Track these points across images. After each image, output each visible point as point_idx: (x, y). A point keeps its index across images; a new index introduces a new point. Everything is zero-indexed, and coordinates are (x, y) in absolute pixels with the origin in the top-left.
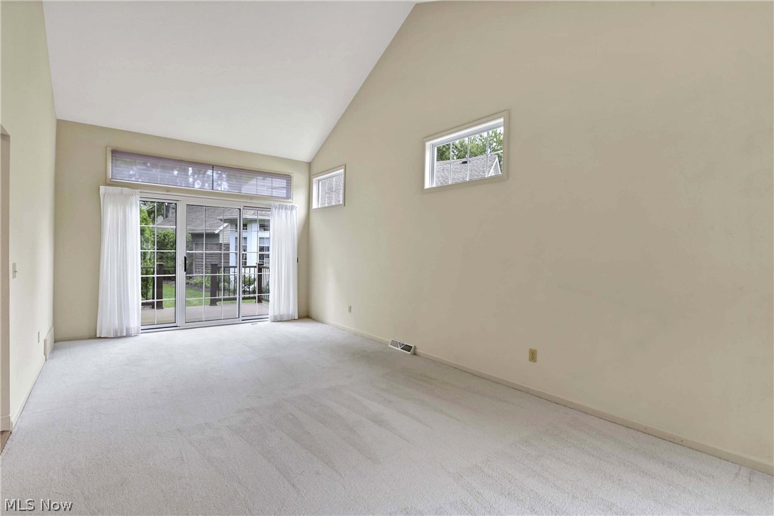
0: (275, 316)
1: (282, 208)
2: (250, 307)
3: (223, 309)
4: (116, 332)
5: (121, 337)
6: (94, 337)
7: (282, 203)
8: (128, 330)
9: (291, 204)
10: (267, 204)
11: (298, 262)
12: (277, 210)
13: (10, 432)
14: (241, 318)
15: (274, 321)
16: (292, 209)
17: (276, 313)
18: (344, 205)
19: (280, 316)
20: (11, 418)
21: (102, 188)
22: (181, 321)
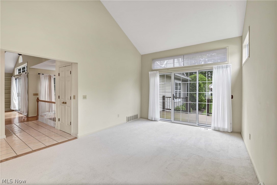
0: (214, 127)
1: (220, 68)
4: (152, 118)
5: (153, 121)
6: (148, 119)
7: (220, 65)
8: (155, 119)
9: (226, 65)
10: (211, 67)
11: (232, 98)
12: (216, 69)
13: (77, 138)
14: (197, 124)
15: (215, 130)
16: (227, 67)
17: (216, 126)
18: (249, 57)
19: (218, 128)
20: (78, 135)
21: (149, 72)
22: (172, 120)
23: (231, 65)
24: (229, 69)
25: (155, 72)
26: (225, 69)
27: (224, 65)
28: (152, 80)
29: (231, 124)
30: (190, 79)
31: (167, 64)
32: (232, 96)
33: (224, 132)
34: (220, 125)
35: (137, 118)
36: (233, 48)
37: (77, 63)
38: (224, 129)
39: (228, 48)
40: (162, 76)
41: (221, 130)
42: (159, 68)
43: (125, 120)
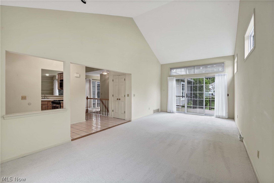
0: (216, 116)
1: (220, 76)
2: (207, 111)
3: (198, 110)
4: (170, 111)
5: (171, 113)
6: (167, 112)
7: (220, 74)
8: (173, 111)
9: (224, 74)
10: (213, 75)
11: (228, 96)
12: (217, 76)
13: (131, 121)
14: (204, 114)
15: (216, 117)
16: (224, 75)
17: (217, 115)
18: (237, 71)
19: (219, 116)
20: (132, 119)
21: (168, 77)
22: (186, 112)
23: (227, 74)
24: (225, 76)
25: (172, 77)
26: (223, 77)
27: (222, 74)
28: (170, 83)
29: (227, 113)
30: (194, 81)
31: (182, 72)
32: (228, 94)
33: (223, 118)
34: (220, 114)
35: (159, 111)
36: (228, 63)
37: (131, 74)
38: (223, 116)
39: (225, 63)
40: (178, 81)
41: (221, 117)
42: (175, 74)
43: (152, 112)
